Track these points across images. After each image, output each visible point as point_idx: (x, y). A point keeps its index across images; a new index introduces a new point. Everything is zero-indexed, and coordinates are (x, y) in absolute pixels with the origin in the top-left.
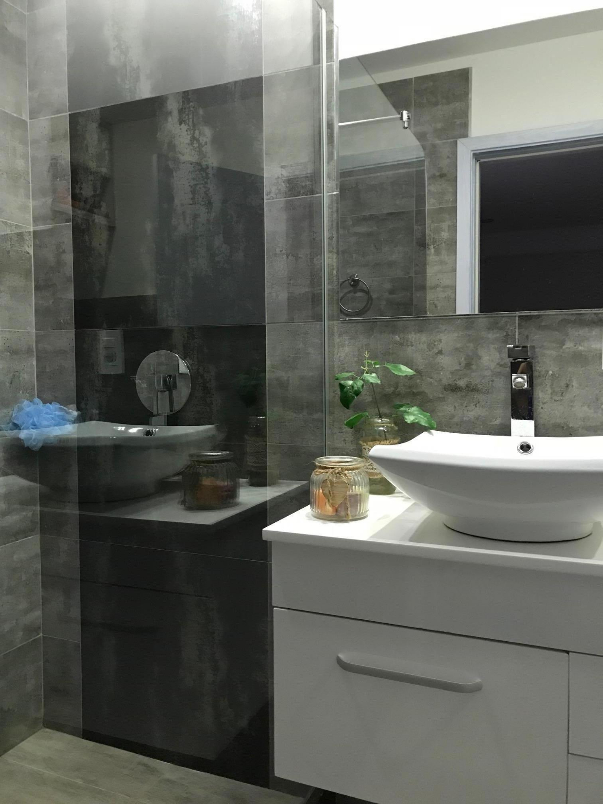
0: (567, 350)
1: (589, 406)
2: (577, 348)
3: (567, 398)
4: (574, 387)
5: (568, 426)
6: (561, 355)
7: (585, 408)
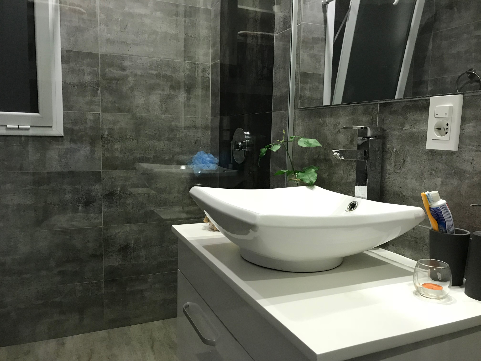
0: (406, 131)
1: (416, 179)
2: (412, 130)
3: (403, 171)
4: (408, 163)
5: (402, 194)
6: (402, 136)
7: (414, 181)
